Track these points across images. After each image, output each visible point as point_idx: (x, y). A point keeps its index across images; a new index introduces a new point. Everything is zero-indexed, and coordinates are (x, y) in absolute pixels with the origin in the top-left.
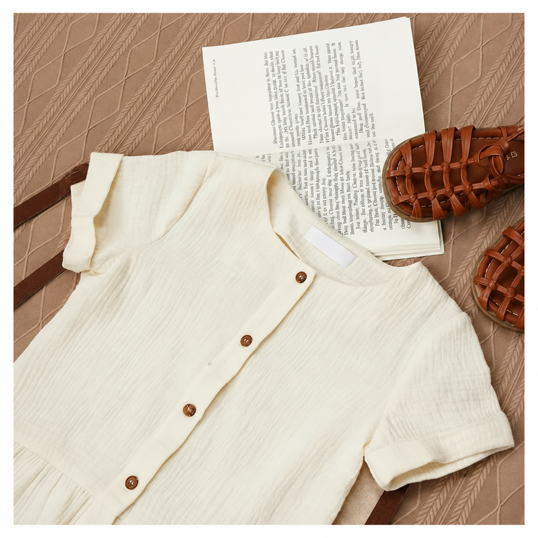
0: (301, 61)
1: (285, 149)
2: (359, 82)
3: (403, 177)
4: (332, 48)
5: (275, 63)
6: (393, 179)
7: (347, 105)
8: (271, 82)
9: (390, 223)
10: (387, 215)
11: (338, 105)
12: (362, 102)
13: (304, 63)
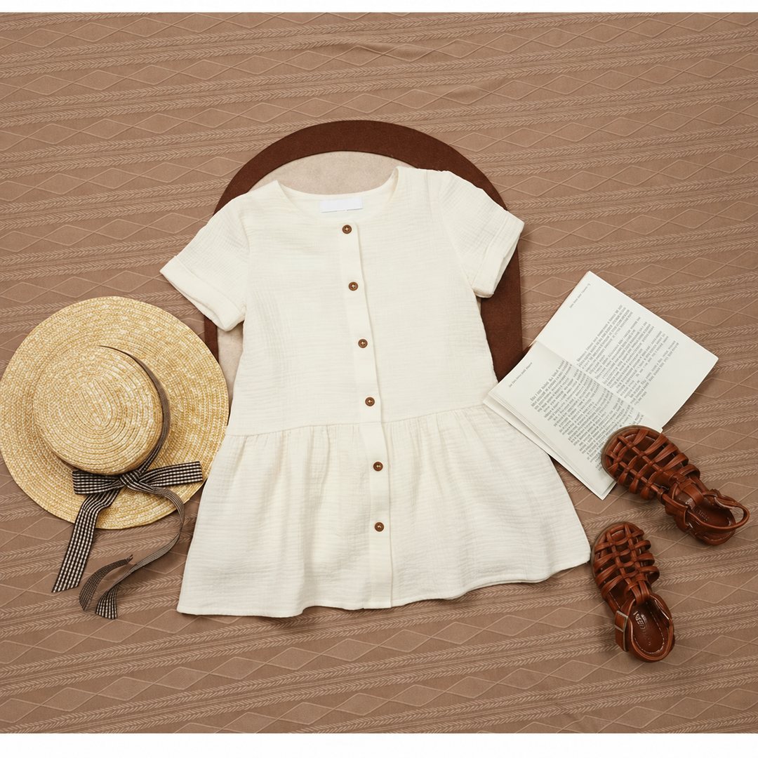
0: (637, 328)
1: (580, 369)
2: (656, 370)
3: (623, 444)
4: (661, 336)
5: (621, 317)
6: (619, 440)
7: (637, 375)
8: (609, 325)
9: (593, 459)
10: (597, 453)
11: (633, 371)
12: (648, 381)
13: (637, 331)
